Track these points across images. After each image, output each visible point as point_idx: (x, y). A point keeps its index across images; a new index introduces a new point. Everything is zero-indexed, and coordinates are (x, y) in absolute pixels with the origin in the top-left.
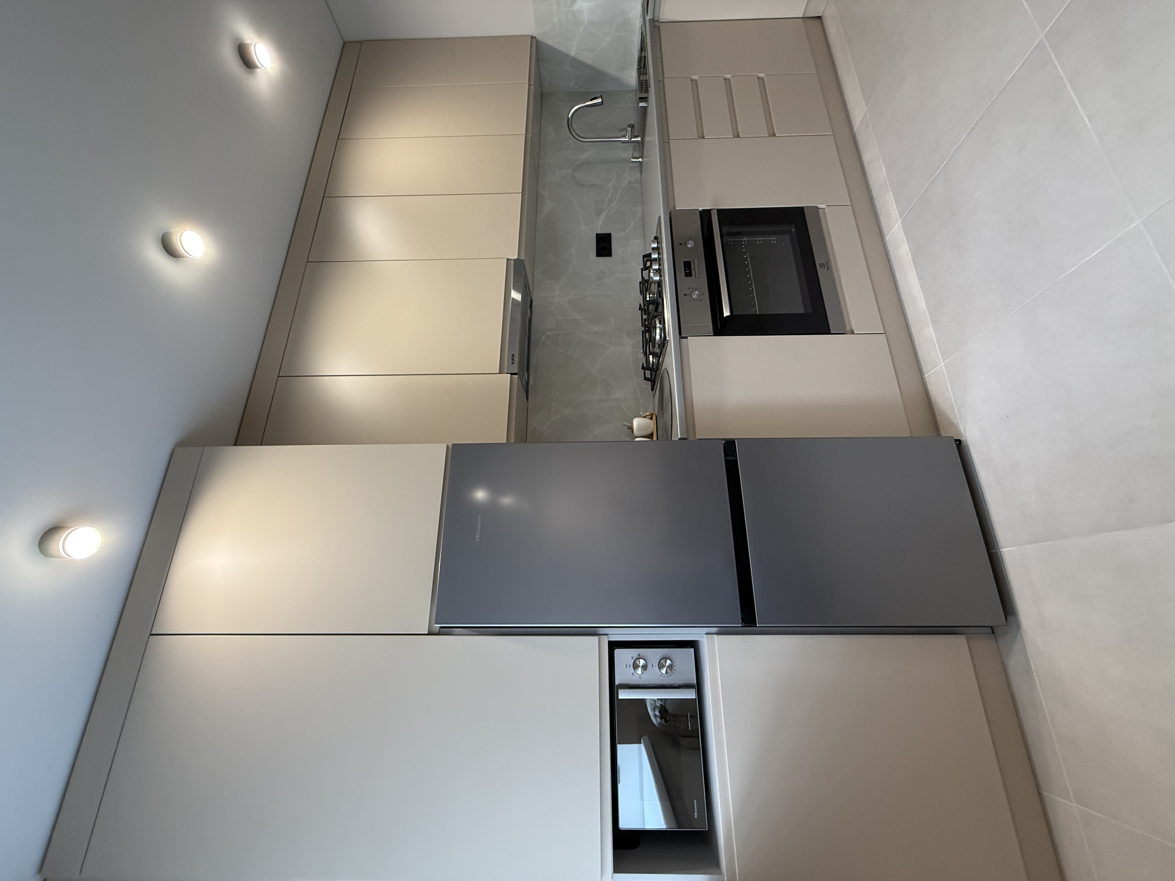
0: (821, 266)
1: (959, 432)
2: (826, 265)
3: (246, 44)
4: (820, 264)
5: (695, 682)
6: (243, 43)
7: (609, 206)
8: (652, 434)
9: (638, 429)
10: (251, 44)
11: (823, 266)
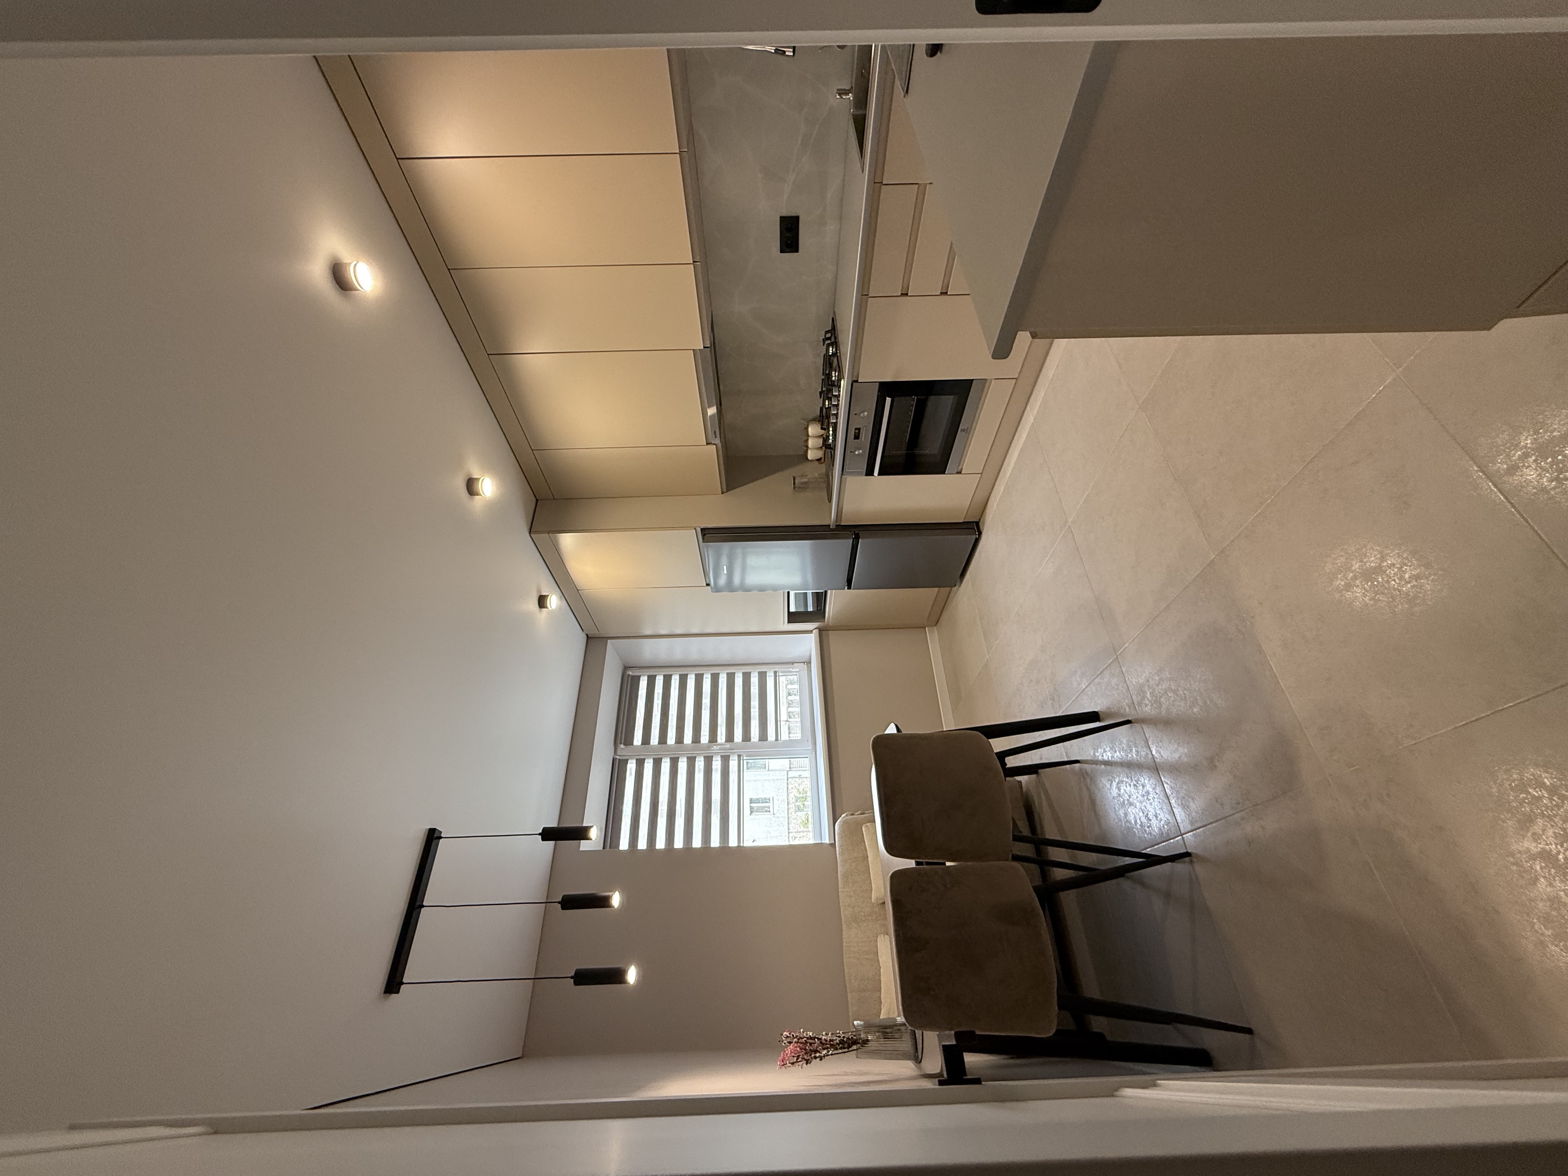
0: (962, 431)
2: (966, 430)
4: (962, 429)
9: (813, 445)
11: (964, 431)
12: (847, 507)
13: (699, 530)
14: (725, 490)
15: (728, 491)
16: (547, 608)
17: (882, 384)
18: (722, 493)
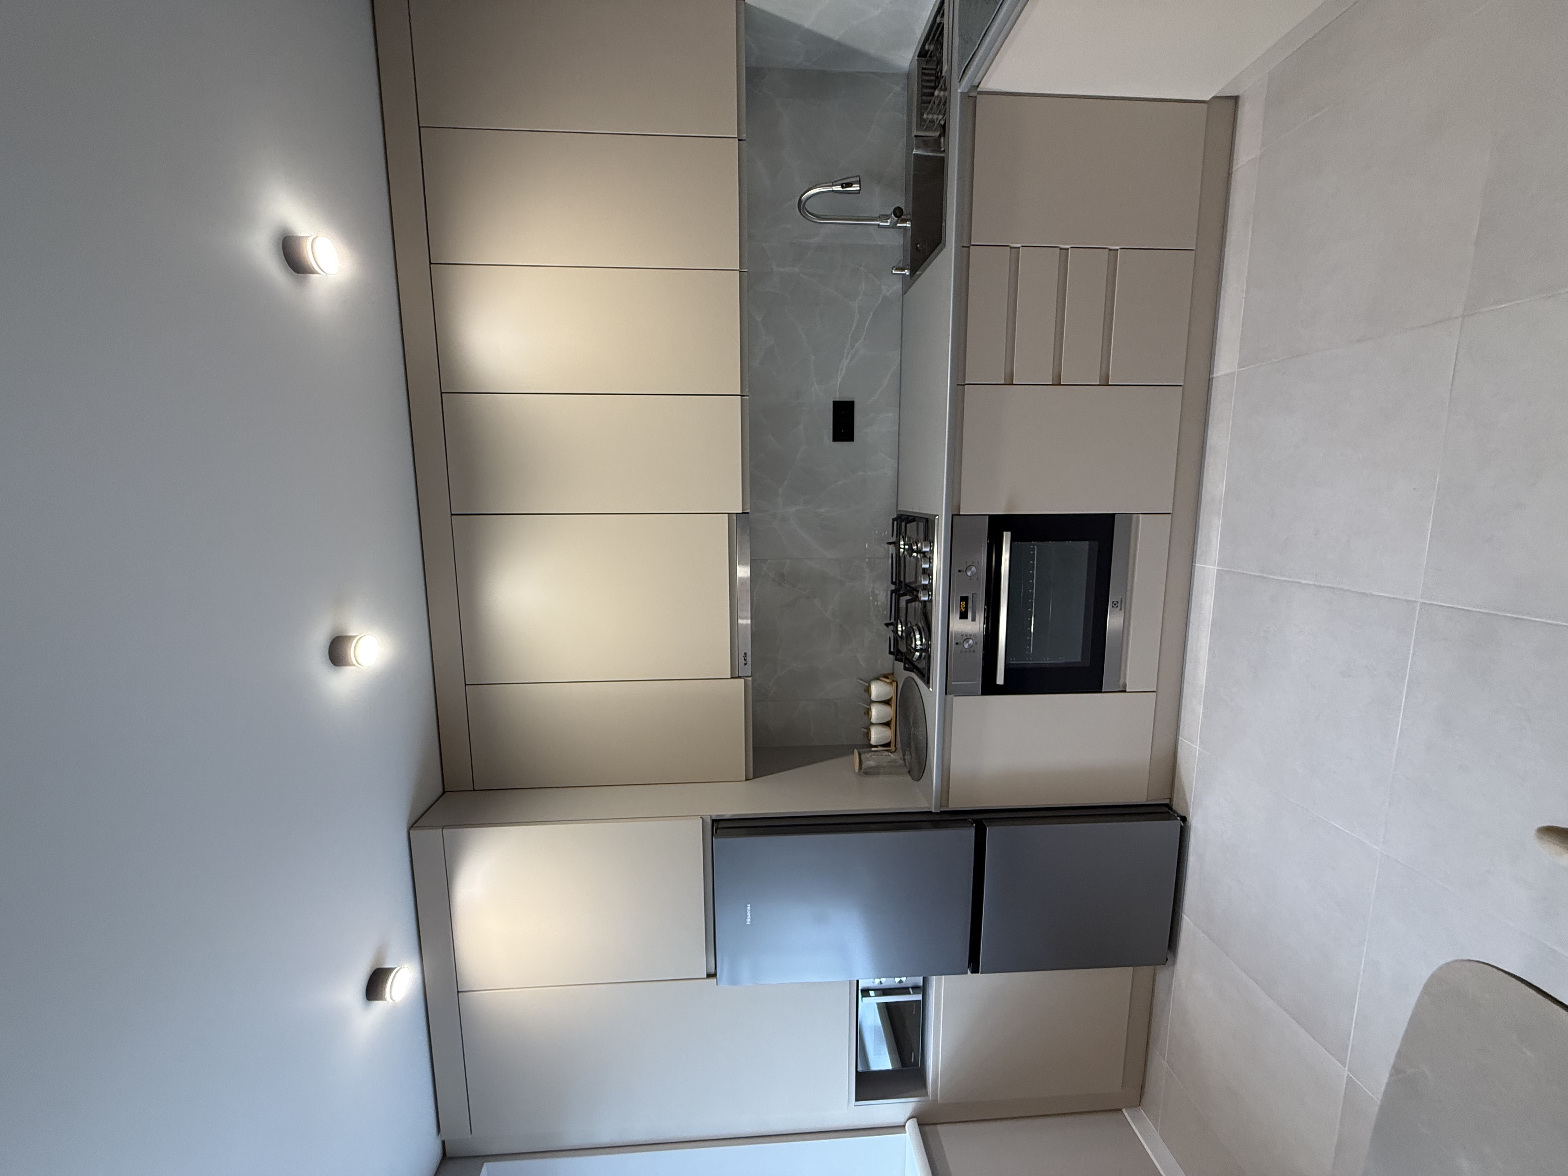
0: (1114, 605)
1: (1187, 811)
2: (1119, 603)
3: (299, 238)
4: (1113, 602)
5: (922, 984)
6: (291, 235)
7: (852, 347)
8: (890, 699)
9: (878, 718)
10: (308, 237)
11: (1116, 605)
12: (959, 764)
13: (709, 821)
14: (751, 776)
15: (754, 778)
16: (386, 1000)
17: (992, 518)
18: (747, 780)
